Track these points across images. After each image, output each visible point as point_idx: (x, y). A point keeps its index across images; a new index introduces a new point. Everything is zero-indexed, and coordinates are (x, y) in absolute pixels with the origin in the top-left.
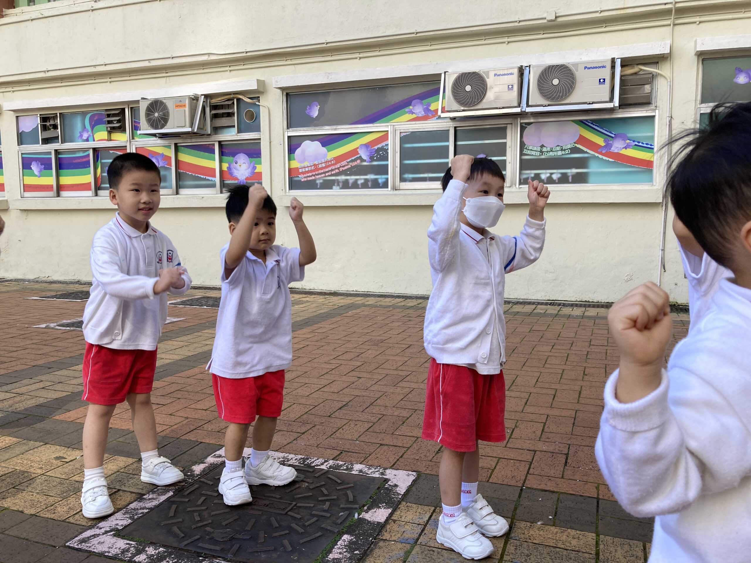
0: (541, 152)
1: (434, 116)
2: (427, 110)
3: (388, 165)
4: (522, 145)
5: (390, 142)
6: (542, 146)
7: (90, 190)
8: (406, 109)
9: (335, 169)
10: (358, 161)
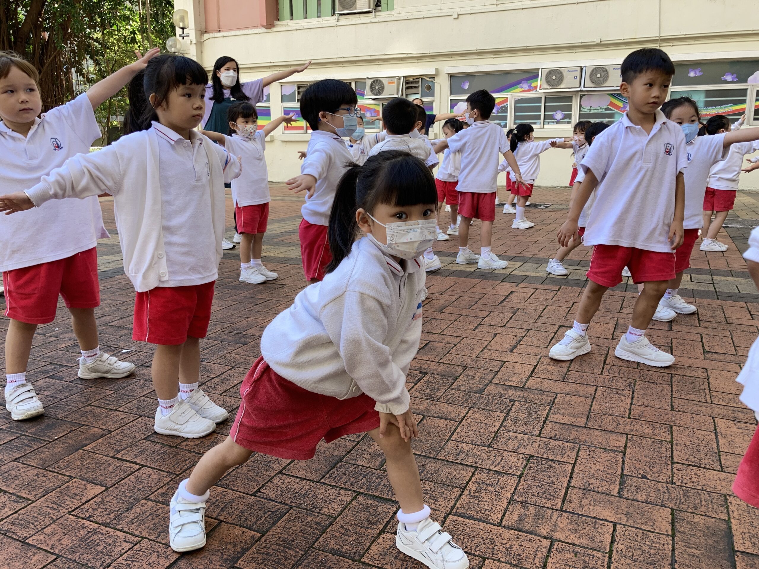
0: (590, 110)
1: (533, 90)
2: (530, 86)
3: (507, 116)
4: (581, 106)
5: (509, 103)
6: (591, 107)
8: (519, 86)
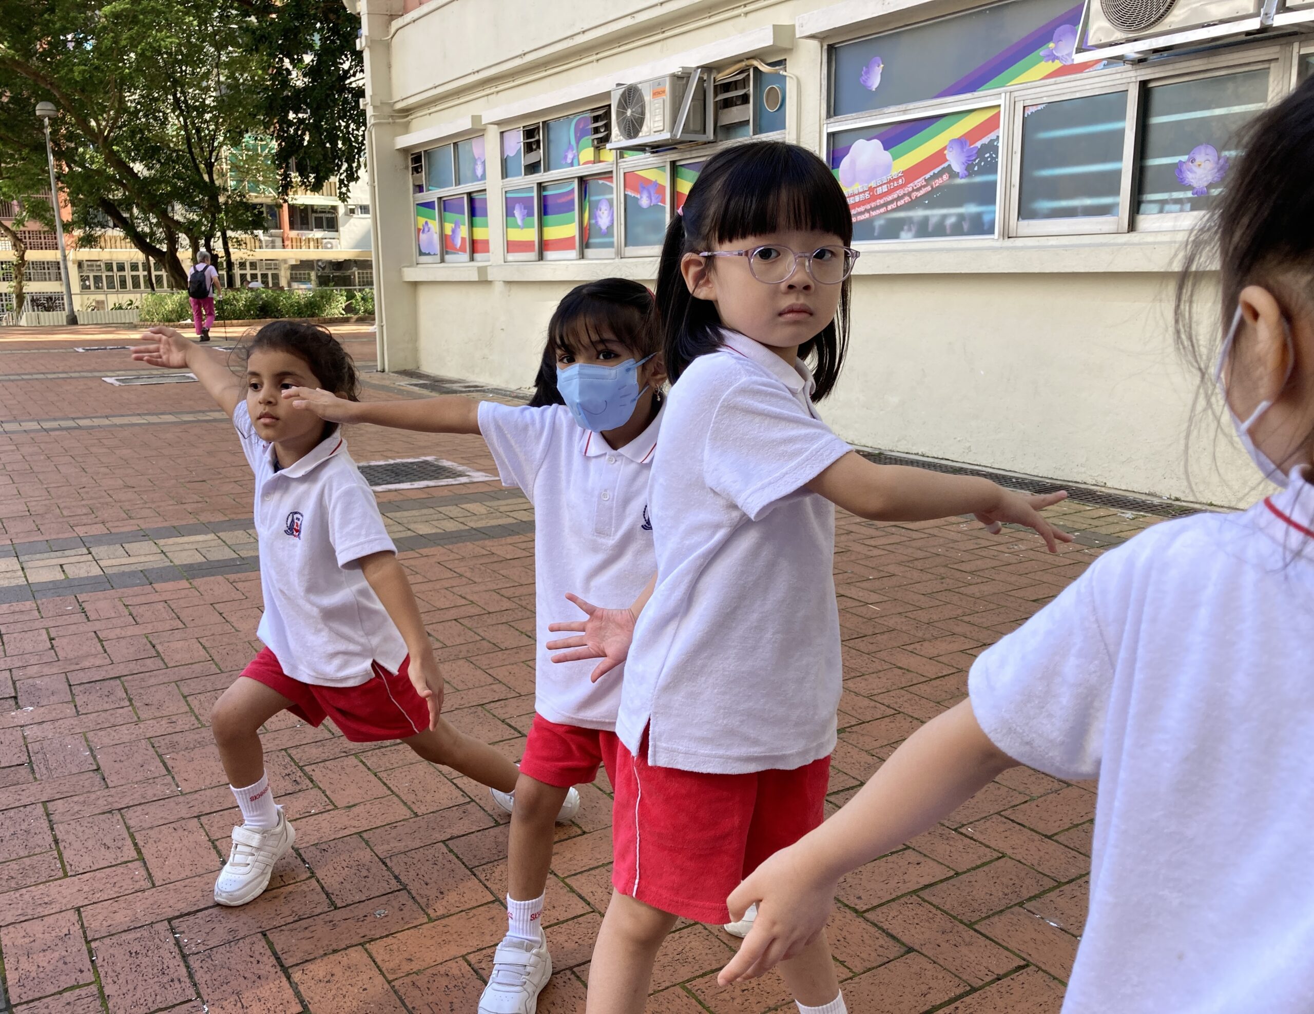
3: (994, 184)
5: (1001, 132)
7: (573, 248)
8: (1042, 52)
9: (905, 195)
10: (945, 177)
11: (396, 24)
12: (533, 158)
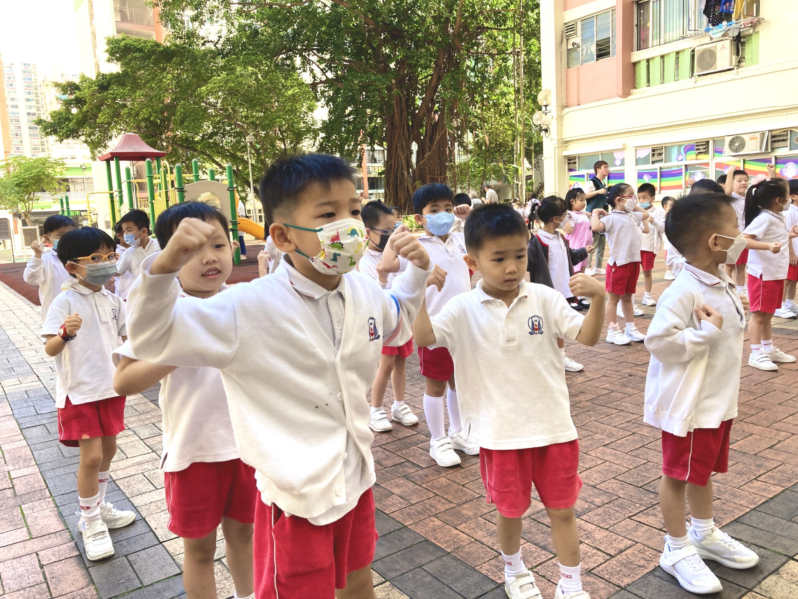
7: (681, 188)
11: (566, 110)
12: (656, 158)
